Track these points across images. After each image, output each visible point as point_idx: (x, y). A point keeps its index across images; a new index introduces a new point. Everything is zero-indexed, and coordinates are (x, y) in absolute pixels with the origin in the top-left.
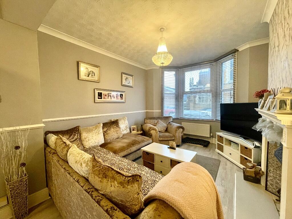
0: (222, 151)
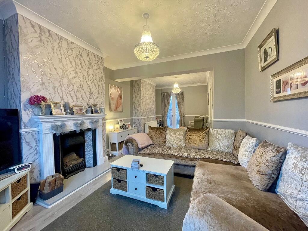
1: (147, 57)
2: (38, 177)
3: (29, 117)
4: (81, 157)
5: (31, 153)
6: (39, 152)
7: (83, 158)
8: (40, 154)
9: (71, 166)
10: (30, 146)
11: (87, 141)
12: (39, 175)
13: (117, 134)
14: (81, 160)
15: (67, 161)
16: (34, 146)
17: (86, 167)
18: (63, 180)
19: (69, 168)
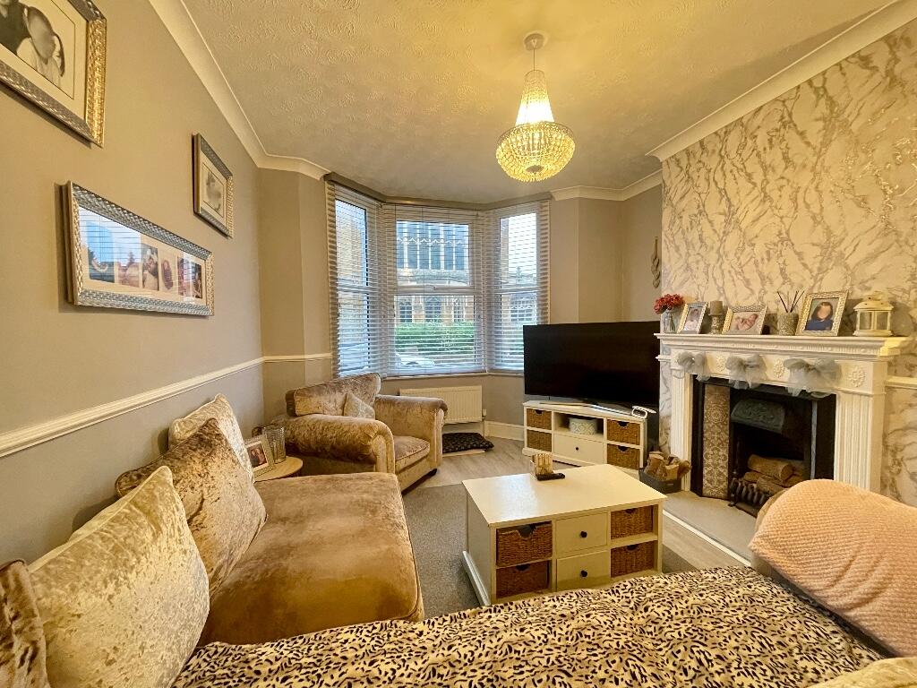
0: (549, 449)
1: (535, 169)
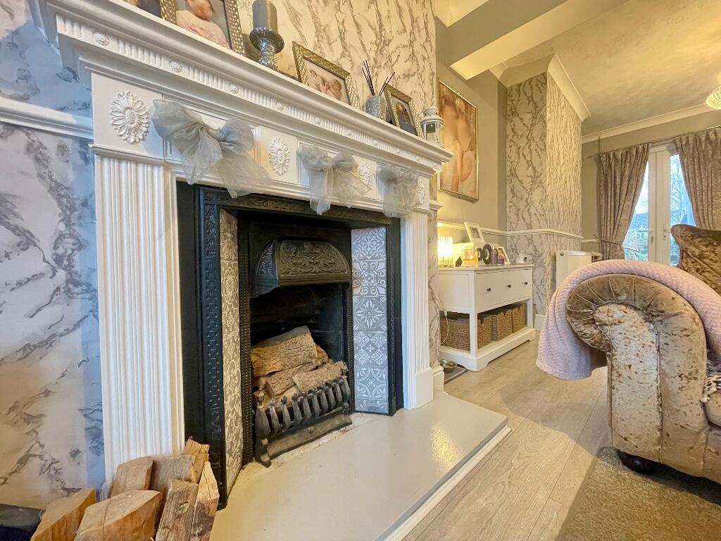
2: (75, 453)
3: (11, 15)
4: (332, 356)
5: (20, 284)
6: (89, 285)
7: (345, 360)
8: (94, 298)
9: (290, 394)
10: (15, 230)
11: (361, 279)
12: (83, 443)
13: (472, 274)
14: (334, 370)
15: (273, 364)
16: (45, 238)
17: (357, 409)
18: (212, 519)
19: (279, 404)
